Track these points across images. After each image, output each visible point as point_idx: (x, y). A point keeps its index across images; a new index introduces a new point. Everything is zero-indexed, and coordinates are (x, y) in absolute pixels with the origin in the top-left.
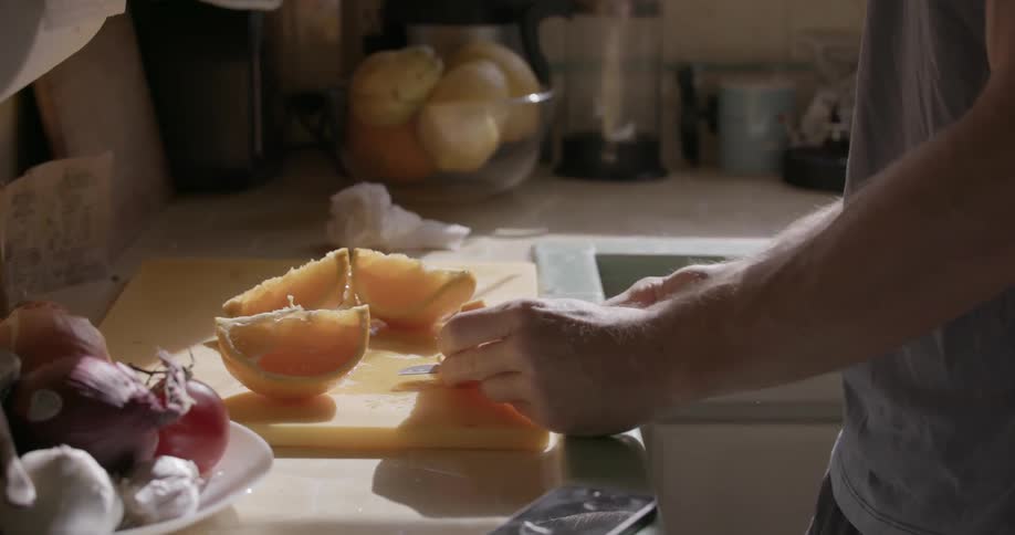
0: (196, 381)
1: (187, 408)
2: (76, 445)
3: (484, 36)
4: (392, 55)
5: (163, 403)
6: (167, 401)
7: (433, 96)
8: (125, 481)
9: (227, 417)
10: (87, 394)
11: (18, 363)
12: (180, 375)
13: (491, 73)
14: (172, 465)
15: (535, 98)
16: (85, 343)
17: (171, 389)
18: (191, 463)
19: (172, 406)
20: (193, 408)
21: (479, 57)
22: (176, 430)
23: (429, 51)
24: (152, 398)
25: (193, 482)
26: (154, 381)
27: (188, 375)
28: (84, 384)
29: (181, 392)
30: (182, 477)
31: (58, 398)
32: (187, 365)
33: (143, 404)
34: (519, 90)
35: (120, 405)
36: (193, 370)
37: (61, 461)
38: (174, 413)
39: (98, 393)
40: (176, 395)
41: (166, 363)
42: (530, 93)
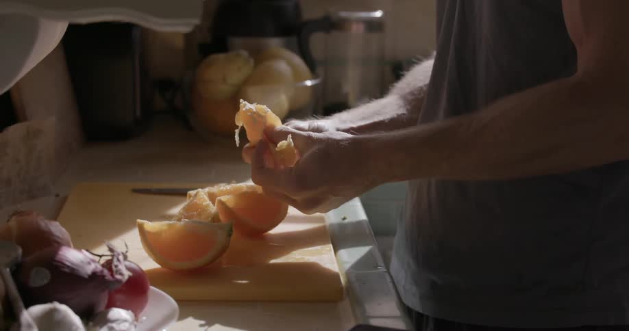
0: (129, 261)
1: (126, 277)
2: (62, 302)
3: (274, 44)
4: (222, 56)
5: (112, 275)
6: (114, 273)
7: (247, 82)
8: (91, 324)
9: (149, 283)
10: (67, 270)
11: (20, 251)
12: (121, 257)
13: (282, 67)
14: (118, 313)
15: (309, 83)
16: (59, 237)
17: (116, 266)
18: (130, 312)
19: (118, 277)
20: (130, 278)
21: (275, 57)
22: (118, 291)
23: (245, 53)
24: (106, 272)
25: (131, 324)
26: (103, 260)
27: (125, 258)
28: (63, 264)
29: (122, 268)
30: (126, 321)
31: (47, 272)
32: (124, 251)
33: (99, 276)
34: (299, 78)
35: (86, 277)
36: (128, 254)
37: (52, 312)
38: (119, 281)
39: (73, 269)
40: (120, 270)
41: (111, 250)
42: (306, 80)
